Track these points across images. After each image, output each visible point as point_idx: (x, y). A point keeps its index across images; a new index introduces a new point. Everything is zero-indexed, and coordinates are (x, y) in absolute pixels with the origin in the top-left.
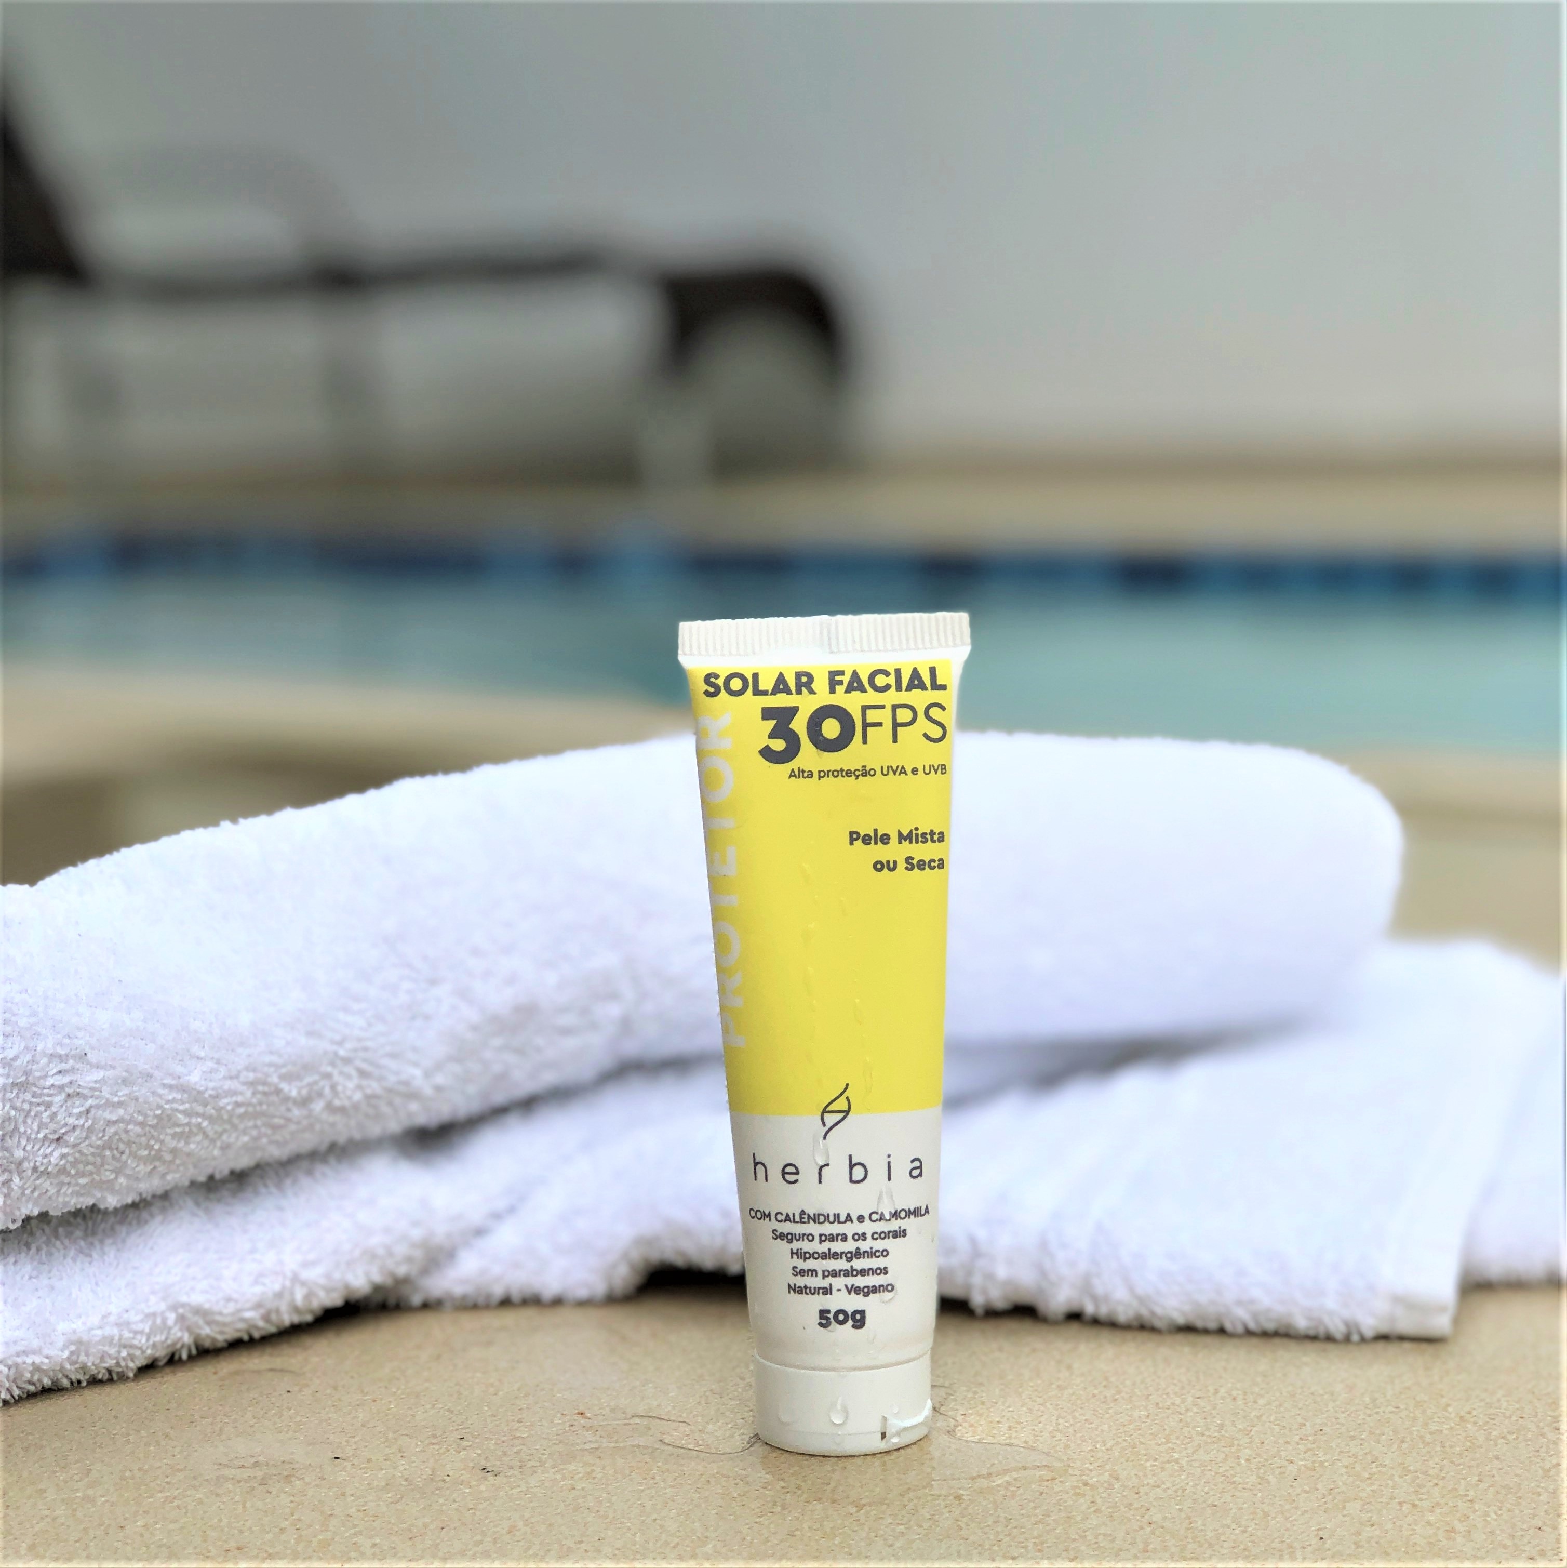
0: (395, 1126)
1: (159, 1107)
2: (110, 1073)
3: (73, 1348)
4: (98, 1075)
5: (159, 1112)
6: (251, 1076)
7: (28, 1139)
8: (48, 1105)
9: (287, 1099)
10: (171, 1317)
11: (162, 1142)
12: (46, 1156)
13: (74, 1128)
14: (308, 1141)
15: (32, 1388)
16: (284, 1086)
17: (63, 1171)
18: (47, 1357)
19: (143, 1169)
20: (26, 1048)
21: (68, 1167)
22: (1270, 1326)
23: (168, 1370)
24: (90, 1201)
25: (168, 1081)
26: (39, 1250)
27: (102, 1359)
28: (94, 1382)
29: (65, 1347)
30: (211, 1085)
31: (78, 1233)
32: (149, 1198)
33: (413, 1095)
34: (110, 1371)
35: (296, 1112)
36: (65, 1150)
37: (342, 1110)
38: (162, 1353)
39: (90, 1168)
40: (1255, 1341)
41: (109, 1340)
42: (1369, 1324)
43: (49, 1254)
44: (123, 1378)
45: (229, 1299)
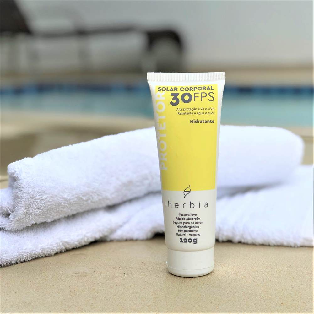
0: (104, 205)
1: (59, 202)
2: (49, 195)
3: (42, 250)
4: (46, 196)
5: (58, 203)
6: (76, 196)
7: (33, 208)
8: (37, 202)
9: (83, 200)
10: (61, 244)
11: (59, 209)
12: (36, 212)
13: (42, 206)
14: (88, 208)
15: (34, 258)
16: (83, 198)
17: (40, 215)
18: (37, 251)
19: (55, 214)
20: (33, 190)
21: (41, 214)
22: (279, 244)
23: (60, 254)
24: (44, 221)
25: (61, 197)
26: (35, 230)
27: (47, 252)
28: (46, 256)
29: (40, 250)
30: (69, 197)
31: (42, 227)
32: (56, 220)
33: (108, 199)
34: (49, 254)
35: (85, 203)
36: (40, 211)
37: (94, 202)
38: (59, 251)
39: (45, 214)
40: (276, 247)
41: (49, 248)
42: (299, 244)
43: (37, 231)
44: (51, 256)
45: (72, 240)
